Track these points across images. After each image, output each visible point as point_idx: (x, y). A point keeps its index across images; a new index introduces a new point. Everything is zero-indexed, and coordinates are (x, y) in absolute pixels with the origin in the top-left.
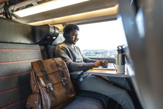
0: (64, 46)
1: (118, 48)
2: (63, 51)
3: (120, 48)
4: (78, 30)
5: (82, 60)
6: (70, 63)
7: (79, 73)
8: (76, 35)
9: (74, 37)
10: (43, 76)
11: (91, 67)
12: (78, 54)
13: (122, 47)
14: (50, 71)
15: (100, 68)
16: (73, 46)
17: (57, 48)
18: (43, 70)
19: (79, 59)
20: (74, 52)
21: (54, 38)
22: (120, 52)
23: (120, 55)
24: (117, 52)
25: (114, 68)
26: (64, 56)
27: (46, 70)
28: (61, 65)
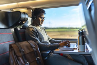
1: (79, 31)
3: (81, 31)
7: (48, 52)
10: (22, 56)
11: (56, 47)
13: (82, 30)
14: (26, 51)
15: (65, 47)
18: (21, 51)
22: (81, 34)
23: (81, 37)
24: (78, 34)
25: (76, 47)
27: (23, 51)
28: (35, 47)
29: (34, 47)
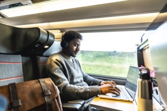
0: (59, 59)
2: (57, 66)
4: (81, 39)
5: (82, 79)
6: (65, 87)
8: (78, 45)
9: (75, 48)
12: (78, 70)
16: (71, 59)
17: (49, 61)
19: (79, 77)
20: (72, 68)
21: (46, 47)
26: (57, 74)
27: (21, 104)
28: (50, 93)
29: (49, 95)
